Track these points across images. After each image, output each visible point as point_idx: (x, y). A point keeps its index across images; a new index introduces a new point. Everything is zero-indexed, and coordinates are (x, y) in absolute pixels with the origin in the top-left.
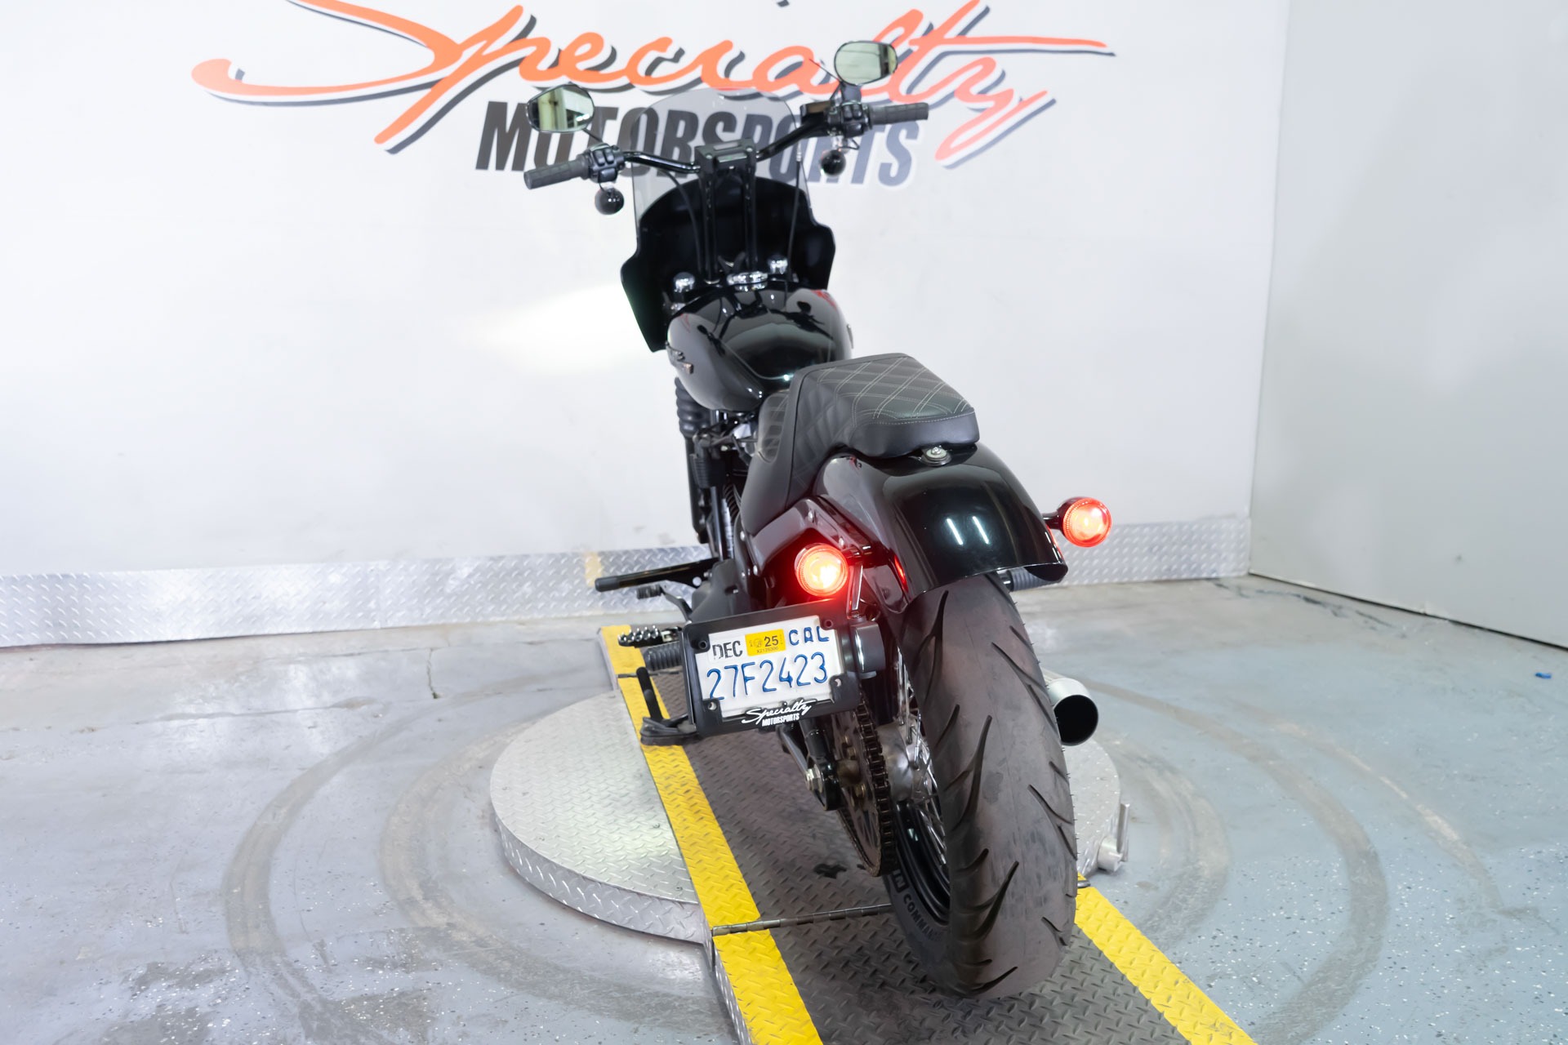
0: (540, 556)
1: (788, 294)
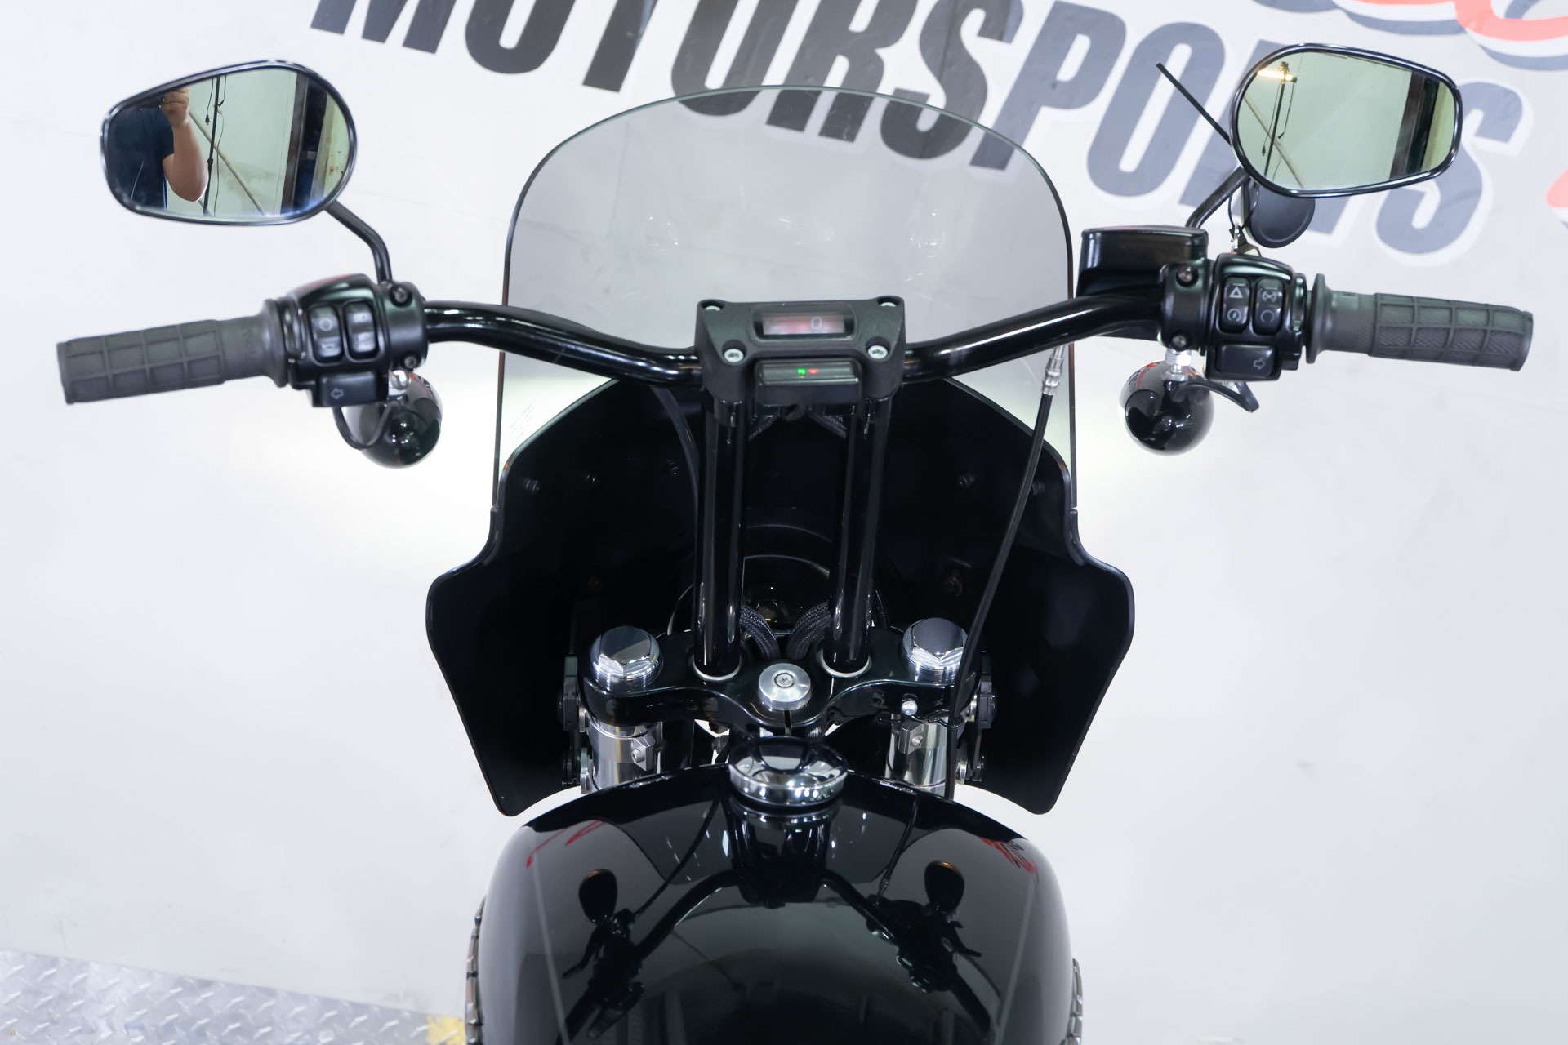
0: (301, 998)
1: (916, 831)
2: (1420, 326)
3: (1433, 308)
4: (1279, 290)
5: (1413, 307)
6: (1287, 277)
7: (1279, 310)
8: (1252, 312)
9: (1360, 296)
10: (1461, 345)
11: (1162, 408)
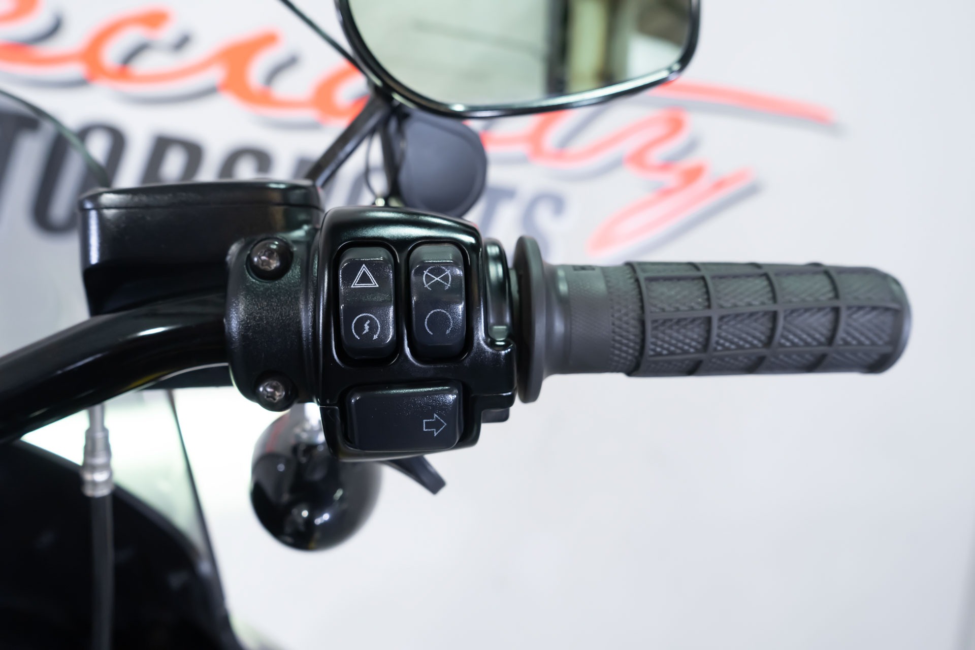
2: (724, 312)
3: (735, 277)
4: (455, 264)
5: (703, 278)
6: (469, 239)
7: (460, 308)
8: (404, 315)
9: (605, 271)
10: (796, 340)
11: (293, 490)
